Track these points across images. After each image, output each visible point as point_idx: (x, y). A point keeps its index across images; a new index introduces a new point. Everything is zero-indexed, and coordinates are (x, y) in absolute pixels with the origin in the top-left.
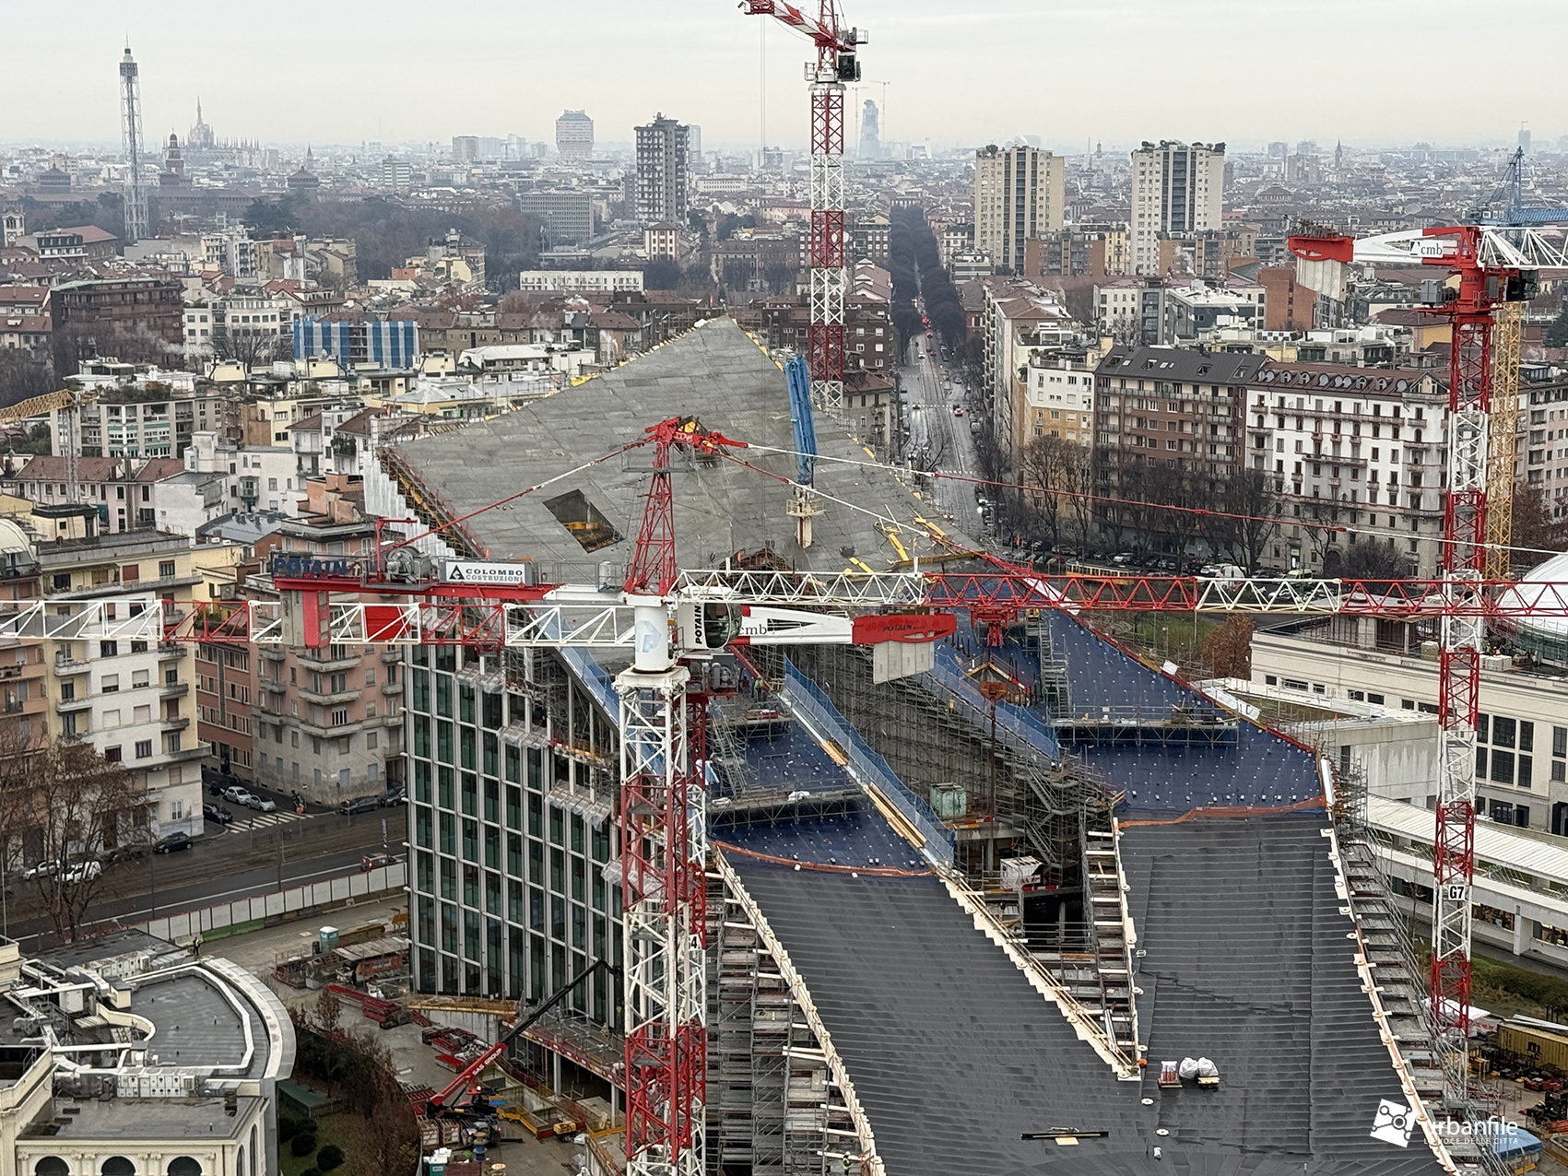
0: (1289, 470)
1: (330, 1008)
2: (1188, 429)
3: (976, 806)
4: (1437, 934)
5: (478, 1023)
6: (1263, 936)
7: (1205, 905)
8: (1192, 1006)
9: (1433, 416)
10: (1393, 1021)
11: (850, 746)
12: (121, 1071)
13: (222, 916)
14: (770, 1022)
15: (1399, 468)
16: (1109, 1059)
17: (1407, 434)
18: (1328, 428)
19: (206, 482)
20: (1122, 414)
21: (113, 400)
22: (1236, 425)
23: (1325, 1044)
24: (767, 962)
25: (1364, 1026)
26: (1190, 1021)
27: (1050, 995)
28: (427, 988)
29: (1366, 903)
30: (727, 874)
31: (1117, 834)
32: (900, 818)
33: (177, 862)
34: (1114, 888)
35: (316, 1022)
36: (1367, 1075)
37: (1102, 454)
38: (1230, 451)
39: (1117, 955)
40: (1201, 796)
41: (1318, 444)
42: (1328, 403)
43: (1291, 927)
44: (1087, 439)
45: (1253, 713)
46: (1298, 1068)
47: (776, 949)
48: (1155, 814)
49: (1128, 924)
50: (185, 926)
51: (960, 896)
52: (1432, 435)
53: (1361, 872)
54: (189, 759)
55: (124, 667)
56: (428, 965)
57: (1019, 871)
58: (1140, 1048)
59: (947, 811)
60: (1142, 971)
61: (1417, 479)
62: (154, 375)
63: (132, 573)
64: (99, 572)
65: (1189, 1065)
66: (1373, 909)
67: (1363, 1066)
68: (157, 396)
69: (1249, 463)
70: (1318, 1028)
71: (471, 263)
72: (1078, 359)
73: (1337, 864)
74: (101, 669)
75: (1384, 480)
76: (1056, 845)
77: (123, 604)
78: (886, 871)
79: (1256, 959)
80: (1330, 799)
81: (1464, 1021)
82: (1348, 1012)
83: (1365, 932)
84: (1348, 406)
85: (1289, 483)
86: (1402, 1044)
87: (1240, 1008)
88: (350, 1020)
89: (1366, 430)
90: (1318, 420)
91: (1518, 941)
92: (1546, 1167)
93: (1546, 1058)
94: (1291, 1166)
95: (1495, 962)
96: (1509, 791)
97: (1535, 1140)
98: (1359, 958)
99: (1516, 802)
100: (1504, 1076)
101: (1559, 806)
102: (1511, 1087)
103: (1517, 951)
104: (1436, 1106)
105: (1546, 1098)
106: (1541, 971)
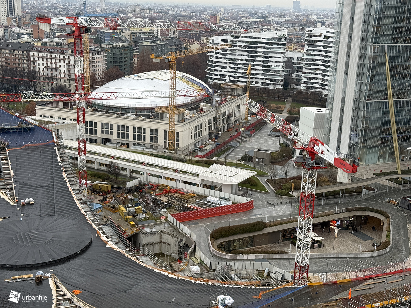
0: (41, 70)
2: (17, 61)
4: (79, 167)
6: (42, 171)
7: (29, 166)
8: (27, 187)
9: (72, 58)
10: (71, 186)
15: (65, 69)
16: (9, 201)
17: (67, 62)
18: (49, 60)
22: (28, 60)
23: (57, 192)
25: (65, 187)
26: (27, 191)
29: (64, 162)
31: (7, 152)
34: (7, 164)
36: (66, 197)
38: (28, 66)
39: (9, 178)
40: (26, 142)
41: (47, 64)
42: (49, 55)
43: (48, 168)
45: (37, 123)
46: (52, 198)
48: (16, 147)
49: (11, 171)
52: (72, 62)
53: (63, 155)
58: (16, 198)
60: (15, 181)
61: (69, 71)
65: (27, 200)
66: (66, 163)
67: (65, 196)
69: (32, 68)
70: (55, 189)
73: (58, 154)
75: (62, 72)
79: (41, 176)
80: (55, 141)
81: (86, 184)
82: (62, 185)
83: (64, 168)
84: (53, 56)
85: (41, 73)
86: (73, 190)
87: (38, 187)
89: (58, 61)
90: (47, 59)
91: (96, 166)
92: (103, 211)
93: (103, 189)
94: (51, 218)
95: (92, 171)
96: (93, 136)
97: (101, 206)
98: (63, 173)
99: (94, 138)
100: (94, 194)
101: (103, 139)
102: (96, 196)
103: (96, 169)
104: (81, 202)
105: (103, 197)
106: (101, 172)
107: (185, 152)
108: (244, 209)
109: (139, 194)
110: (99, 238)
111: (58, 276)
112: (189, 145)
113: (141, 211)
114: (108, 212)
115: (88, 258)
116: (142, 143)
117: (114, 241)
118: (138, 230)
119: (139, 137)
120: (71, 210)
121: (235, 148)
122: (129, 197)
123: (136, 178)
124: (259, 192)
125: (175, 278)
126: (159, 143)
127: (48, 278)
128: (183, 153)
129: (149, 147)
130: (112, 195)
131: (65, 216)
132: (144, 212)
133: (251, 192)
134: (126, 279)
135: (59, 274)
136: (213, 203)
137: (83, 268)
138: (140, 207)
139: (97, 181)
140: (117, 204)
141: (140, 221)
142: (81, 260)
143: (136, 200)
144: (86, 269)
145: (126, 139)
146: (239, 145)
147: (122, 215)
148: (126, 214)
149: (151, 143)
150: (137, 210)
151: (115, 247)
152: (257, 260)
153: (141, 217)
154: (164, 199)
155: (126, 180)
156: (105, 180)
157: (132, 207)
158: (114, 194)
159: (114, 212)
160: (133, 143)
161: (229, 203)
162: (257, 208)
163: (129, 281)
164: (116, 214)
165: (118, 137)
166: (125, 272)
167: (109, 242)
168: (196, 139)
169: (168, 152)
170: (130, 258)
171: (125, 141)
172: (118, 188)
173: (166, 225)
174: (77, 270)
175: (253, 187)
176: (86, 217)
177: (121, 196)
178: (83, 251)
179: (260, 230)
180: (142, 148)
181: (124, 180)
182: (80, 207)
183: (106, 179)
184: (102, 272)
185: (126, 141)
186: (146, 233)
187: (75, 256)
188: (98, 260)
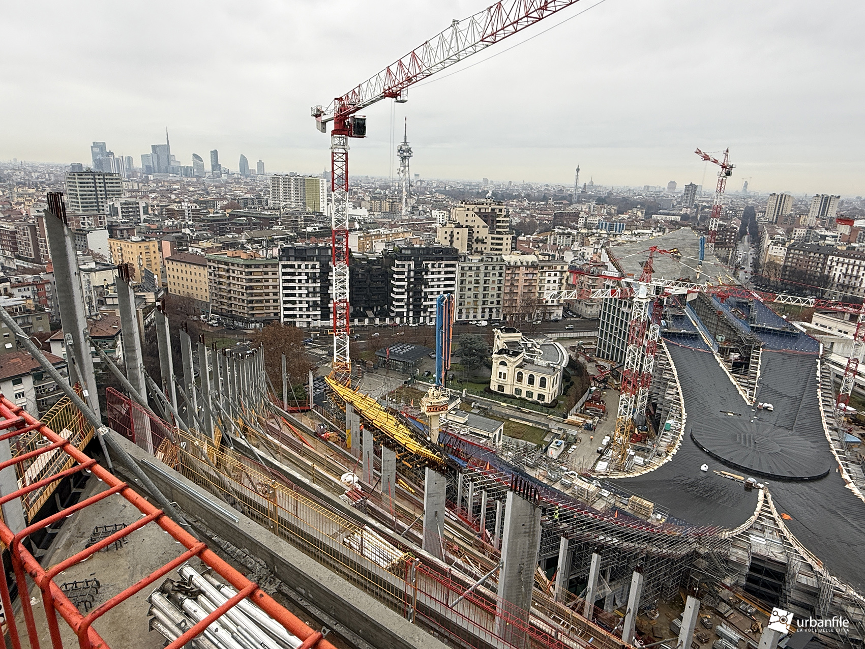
0: (837, 276)
1: (577, 356)
2: (810, 263)
3: (727, 340)
4: (842, 388)
5: (608, 365)
6: (794, 381)
7: (780, 371)
8: (771, 392)
10: (825, 406)
11: (698, 323)
12: (535, 359)
13: (561, 335)
14: (667, 376)
16: (745, 399)
18: (851, 267)
19: (575, 252)
20: (793, 258)
21: (560, 234)
22: (824, 264)
23: (804, 407)
24: (669, 364)
25: (815, 405)
26: (769, 396)
27: (735, 383)
28: (598, 356)
30: (664, 344)
31: (761, 352)
32: (708, 340)
33: (556, 324)
34: (757, 363)
35: (574, 358)
36: (813, 416)
37: (785, 267)
38: (821, 270)
39: (754, 378)
40: (785, 347)
41: (847, 270)
42: (852, 261)
44: (782, 263)
45: (805, 330)
46: (795, 411)
47: (671, 362)
48: (772, 349)
49: (759, 372)
50: (554, 336)
51: (718, 359)
53: (825, 371)
54: (561, 305)
55: (551, 285)
56: (599, 351)
57: (734, 356)
58: (754, 399)
59: (720, 340)
60: (759, 382)
62: (569, 230)
63: (555, 268)
64: (549, 267)
65: (766, 405)
66: (826, 380)
68: (569, 234)
69: (826, 273)
71: (642, 212)
72: (784, 244)
73: (819, 368)
74: (547, 285)
76: (745, 352)
77: (553, 274)
78: (701, 350)
79: (790, 385)
80: (821, 353)
81: (846, 410)
82: (812, 401)
83: (822, 385)
84: (858, 262)
85: (836, 279)
87: (783, 395)
88: (581, 359)
90: (848, 265)
92: (861, 447)
94: (786, 431)
97: (859, 440)
98: (819, 390)
100: (856, 425)
104: (830, 427)
110: (839, 474)
111: (771, 491)
115: (816, 489)
117: (859, 485)
120: (814, 431)
127: (759, 488)
131: (804, 435)
134: (856, 532)
135: (774, 490)
137: (806, 497)
144: (808, 499)
151: (857, 492)
163: (860, 535)
167: (851, 483)
174: (796, 495)
176: (831, 445)
178: (813, 479)
182: (827, 432)
184: (828, 511)
187: (800, 480)
188: (827, 496)
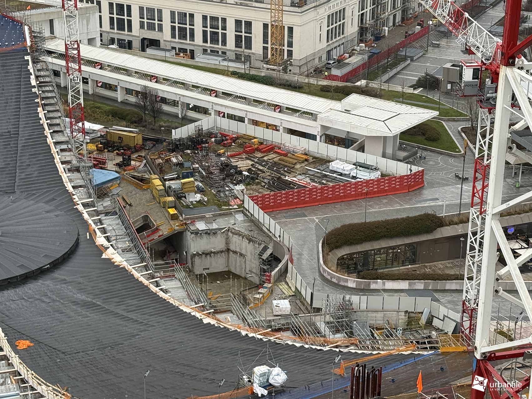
10: (54, 134)
23: (24, 146)
29: (45, 86)
36: (41, 157)
43: (11, 99)
46: (12, 157)
66: (47, 88)
67: (39, 154)
70: (21, 140)
73: (32, 71)
80: (29, 43)
82: (34, 132)
86: (56, 143)
91: (120, 96)
92: (122, 185)
93: (125, 142)
94: (5, 198)
95: (110, 106)
96: (124, 35)
97: (117, 175)
98: (40, 109)
99: (127, 38)
100: (109, 151)
101: (143, 40)
102: (111, 155)
103: (119, 100)
104: (69, 167)
105: (123, 158)
106: (128, 108)
107: (304, 69)
108: (402, 188)
109: (195, 153)
110: (92, 240)
112: (314, 54)
113: (193, 189)
114: (131, 188)
115: (63, 277)
116: (220, 49)
117: (120, 246)
118: (182, 225)
119: (214, 38)
120: (46, 182)
121: (412, 60)
122: (174, 160)
123: (193, 121)
124: (441, 153)
125: (214, 325)
126: (253, 51)
128: (302, 70)
129: (233, 57)
130: (143, 155)
131: (34, 194)
132: (200, 190)
133: (425, 153)
134: (122, 323)
136: (341, 174)
137: (50, 298)
138: (192, 179)
139: (117, 125)
140: (150, 173)
141: (188, 207)
142: (48, 282)
143: (187, 164)
144: (54, 301)
145: (188, 41)
146: (421, 54)
147: (155, 195)
148: (163, 193)
149: (237, 49)
150: (185, 186)
151: (118, 259)
152: (410, 292)
153: (191, 200)
154: (243, 164)
155: (174, 125)
156: (132, 123)
157: (177, 178)
158: (147, 151)
159: (141, 188)
160: (201, 48)
161: (375, 175)
162: (432, 185)
163: (126, 326)
164: (145, 192)
165: (173, 36)
166: (125, 310)
167: (109, 248)
168: (330, 42)
169: (268, 69)
170: (141, 282)
171: (187, 44)
172: (158, 141)
173: (240, 217)
174: (36, 302)
175: (431, 143)
176: (74, 197)
177: (160, 157)
178: (57, 264)
179: (430, 230)
180: (217, 60)
181: (170, 124)
182: (65, 177)
183: (136, 123)
184: (83, 306)
185: (189, 44)
186: (197, 233)
187: (39, 274)
188: (80, 283)
